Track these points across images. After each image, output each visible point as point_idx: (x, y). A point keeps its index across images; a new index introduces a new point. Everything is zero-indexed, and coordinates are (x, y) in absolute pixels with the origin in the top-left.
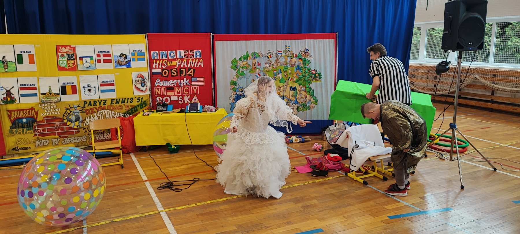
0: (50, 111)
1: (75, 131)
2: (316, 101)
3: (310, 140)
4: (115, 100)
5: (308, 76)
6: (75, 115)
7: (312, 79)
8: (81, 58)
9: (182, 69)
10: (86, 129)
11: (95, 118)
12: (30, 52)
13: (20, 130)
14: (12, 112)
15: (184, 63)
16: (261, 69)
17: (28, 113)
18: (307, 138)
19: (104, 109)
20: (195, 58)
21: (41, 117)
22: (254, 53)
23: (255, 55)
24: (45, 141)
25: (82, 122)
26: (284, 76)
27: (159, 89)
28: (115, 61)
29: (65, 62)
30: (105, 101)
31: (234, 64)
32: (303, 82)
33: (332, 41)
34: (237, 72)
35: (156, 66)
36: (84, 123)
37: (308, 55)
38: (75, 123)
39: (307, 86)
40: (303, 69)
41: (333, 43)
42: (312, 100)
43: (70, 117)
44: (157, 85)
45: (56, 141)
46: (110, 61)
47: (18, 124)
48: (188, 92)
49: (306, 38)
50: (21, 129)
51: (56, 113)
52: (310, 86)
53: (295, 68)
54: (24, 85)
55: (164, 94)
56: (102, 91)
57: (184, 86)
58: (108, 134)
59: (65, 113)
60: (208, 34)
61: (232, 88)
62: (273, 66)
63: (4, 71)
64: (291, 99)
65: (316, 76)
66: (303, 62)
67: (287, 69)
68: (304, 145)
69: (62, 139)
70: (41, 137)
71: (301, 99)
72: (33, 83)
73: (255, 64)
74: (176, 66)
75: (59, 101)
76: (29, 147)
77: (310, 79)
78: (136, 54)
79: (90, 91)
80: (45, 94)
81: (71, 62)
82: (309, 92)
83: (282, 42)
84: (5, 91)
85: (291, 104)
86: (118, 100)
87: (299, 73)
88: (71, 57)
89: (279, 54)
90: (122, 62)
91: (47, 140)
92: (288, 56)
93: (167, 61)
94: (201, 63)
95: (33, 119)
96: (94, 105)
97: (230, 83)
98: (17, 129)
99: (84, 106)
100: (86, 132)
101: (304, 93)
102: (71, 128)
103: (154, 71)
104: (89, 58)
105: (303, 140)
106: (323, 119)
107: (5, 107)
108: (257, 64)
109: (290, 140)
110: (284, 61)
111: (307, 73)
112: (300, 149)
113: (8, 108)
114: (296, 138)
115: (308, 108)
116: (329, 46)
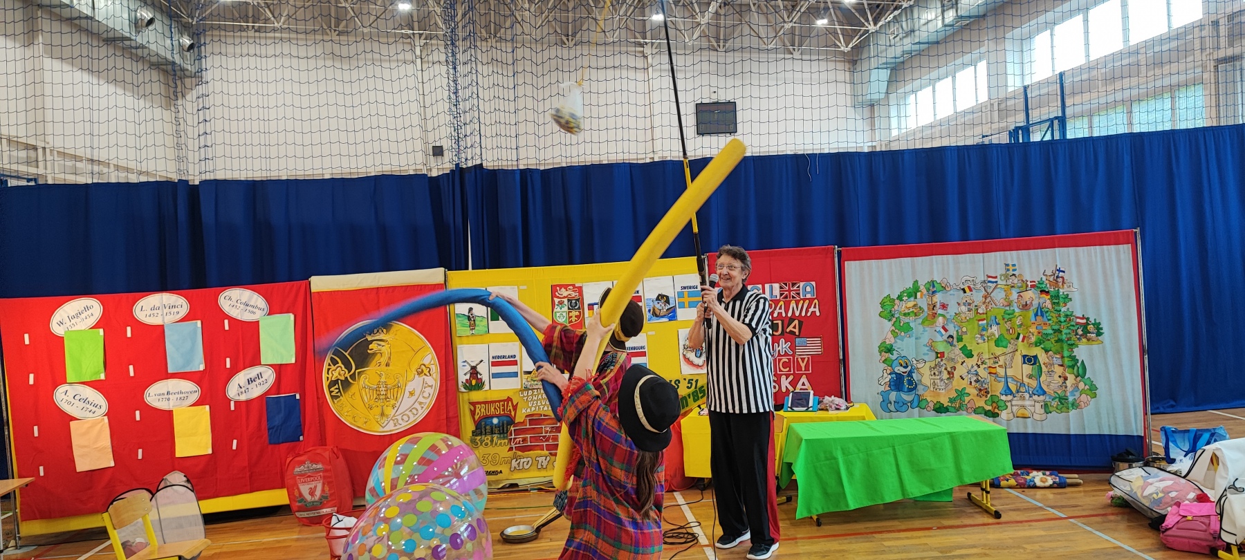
0: (537, 403)
2: (1093, 389)
3: (1081, 481)
5: (1068, 331)
7: (1078, 337)
8: (591, 306)
13: (488, 439)
14: (477, 406)
15: (780, 308)
16: (948, 316)
17: (501, 408)
18: (1073, 478)
20: (802, 297)
21: (520, 416)
22: (933, 283)
23: (932, 288)
24: (525, 460)
26: (1004, 333)
28: (647, 310)
29: (564, 314)
31: (887, 307)
32: (1055, 344)
33: (1126, 250)
34: (893, 325)
37: (1063, 282)
39: (1066, 353)
40: (1054, 315)
41: (1129, 253)
42: (1081, 386)
45: (544, 461)
47: (485, 427)
48: (788, 369)
49: (1056, 245)
50: (489, 437)
51: (545, 408)
52: (1073, 355)
53: (1031, 313)
54: (499, 357)
60: (828, 248)
61: (883, 359)
62: (977, 309)
63: (469, 332)
64: (1026, 384)
65: (1089, 330)
66: (1051, 299)
67: (1011, 316)
68: (1066, 493)
70: (519, 453)
71: (1051, 384)
72: (512, 354)
73: (934, 306)
76: (499, 471)
77: (1074, 338)
78: (686, 294)
80: (530, 373)
81: (574, 313)
82: (1072, 367)
83: (996, 256)
84: (468, 368)
85: (1027, 395)
87: (1042, 325)
88: (573, 305)
89: (989, 282)
90: (660, 310)
91: (529, 459)
92: (1013, 287)
94: (815, 307)
95: (509, 419)
97: (879, 347)
98: (483, 436)
101: (1058, 370)
105: (1063, 481)
106: (1113, 433)
107: (466, 397)
108: (938, 305)
109: (1028, 481)
110: (1004, 297)
111: (1064, 324)
112: (1052, 504)
113: (471, 398)
114: (1045, 476)
115: (1073, 405)
116: (1119, 261)
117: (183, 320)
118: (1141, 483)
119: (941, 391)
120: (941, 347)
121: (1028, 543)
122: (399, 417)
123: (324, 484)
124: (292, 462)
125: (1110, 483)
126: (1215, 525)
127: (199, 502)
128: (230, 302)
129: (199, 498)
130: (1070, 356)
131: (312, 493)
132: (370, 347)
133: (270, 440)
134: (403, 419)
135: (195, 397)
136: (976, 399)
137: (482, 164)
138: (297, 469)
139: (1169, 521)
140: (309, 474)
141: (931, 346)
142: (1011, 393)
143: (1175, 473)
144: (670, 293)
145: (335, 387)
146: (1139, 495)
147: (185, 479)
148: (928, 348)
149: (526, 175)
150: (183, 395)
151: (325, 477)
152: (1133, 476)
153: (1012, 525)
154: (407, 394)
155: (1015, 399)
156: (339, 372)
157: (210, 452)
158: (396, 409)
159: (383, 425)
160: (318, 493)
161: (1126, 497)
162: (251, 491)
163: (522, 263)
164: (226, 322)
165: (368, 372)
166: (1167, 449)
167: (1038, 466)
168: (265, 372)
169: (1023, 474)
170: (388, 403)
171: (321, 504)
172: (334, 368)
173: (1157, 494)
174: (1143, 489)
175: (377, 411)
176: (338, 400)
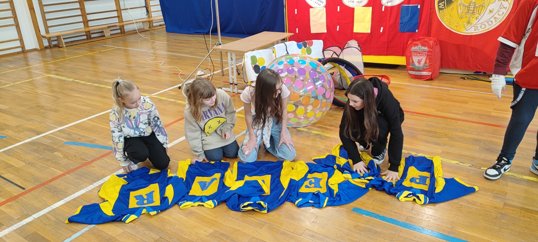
123: (426, 59)
124: (411, 44)
127: (363, 56)
133: (400, 29)
135: (366, 2)
145: (442, 3)
147: (357, 44)
150: (360, 1)
151: (428, 55)
154: (488, 11)
157: (369, 32)
159: (467, 29)
162: (387, 55)
175: (466, 20)
176: (442, 11)
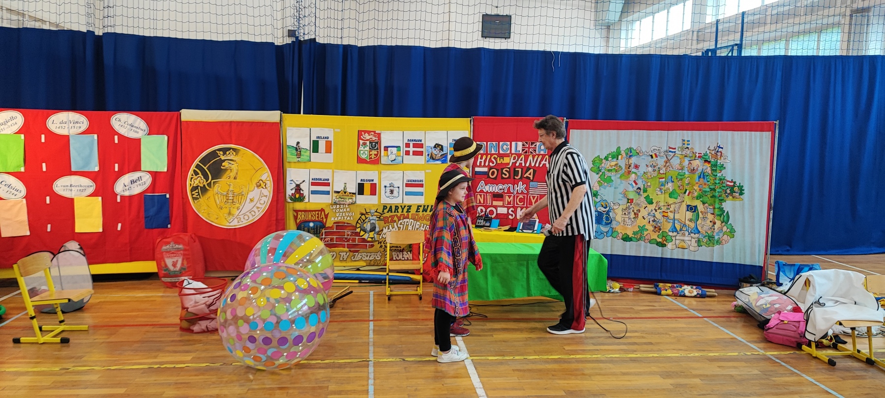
0: (342, 214)
1: (368, 244)
2: (732, 232)
3: (717, 294)
4: (423, 207)
5: (720, 190)
6: (371, 224)
7: (727, 195)
8: (386, 148)
9: (517, 169)
10: (382, 244)
11: (395, 229)
12: (328, 138)
14: (299, 213)
15: (521, 160)
16: (638, 174)
17: (316, 216)
18: (711, 291)
19: (407, 217)
20: (537, 153)
21: (330, 222)
22: (630, 150)
23: (630, 153)
25: (379, 233)
26: (677, 189)
27: (483, 196)
28: (427, 154)
29: (366, 152)
30: (410, 207)
31: (597, 164)
32: (710, 199)
33: (767, 135)
35: (481, 162)
36: (380, 235)
37: (721, 156)
38: (370, 233)
39: (717, 206)
40: (712, 178)
41: (769, 138)
42: (725, 229)
43: (365, 225)
44: (480, 189)
45: (345, 255)
46: (421, 153)
47: (304, 228)
48: (523, 203)
49: (720, 129)
51: (349, 218)
52: (722, 207)
53: (696, 176)
54: (316, 179)
55: (489, 203)
56: (408, 194)
57: (517, 193)
58: (409, 253)
59: (359, 219)
62: (659, 170)
63: (296, 160)
64: (687, 225)
65: (735, 190)
66: (711, 167)
67: (682, 177)
68: (705, 301)
69: (351, 254)
71: (705, 227)
72: (327, 178)
73: (630, 166)
74: (508, 164)
75: (353, 203)
77: (724, 195)
79: (392, 192)
80: (338, 192)
81: (374, 152)
82: (720, 216)
83: (676, 134)
84: (294, 186)
85: (687, 233)
86: (426, 207)
87: (703, 184)
88: (374, 146)
89: (670, 151)
90: (436, 155)
91: (334, 253)
92: (686, 156)
93: (496, 156)
95: (321, 224)
96: (395, 212)
99: (383, 212)
100: (381, 247)
101: (710, 217)
102: (364, 240)
103: (477, 169)
104: (396, 148)
105: (704, 293)
106: (743, 263)
107: (291, 206)
108: (633, 166)
109: (680, 292)
110: (679, 163)
111: (718, 185)
112: (695, 308)
113: (295, 207)
114: (692, 289)
115: (717, 242)
116: (761, 143)
117: (83, 133)
118: (756, 297)
119: (628, 226)
120: (631, 196)
121: (673, 332)
122: (242, 217)
123: (183, 259)
124: (160, 242)
125: (735, 296)
126: (802, 328)
127: (90, 266)
128: (119, 123)
129: (90, 262)
130: (719, 208)
131: (174, 265)
132: (223, 164)
133: (146, 225)
134: (244, 218)
135: (91, 190)
136: (652, 233)
137: (315, 39)
138: (164, 248)
139: (772, 324)
140: (173, 252)
141: (625, 195)
142: (676, 231)
143: (780, 292)
144: (444, 144)
145: (196, 191)
146: (754, 305)
147: (79, 247)
148: (622, 195)
149: (347, 49)
150: (82, 188)
151: (184, 255)
152: (751, 292)
153: (665, 319)
154: (248, 200)
155: (679, 235)
156: (199, 181)
157: (101, 230)
158: (240, 210)
159: (230, 221)
160: (179, 265)
161: (745, 306)
162: (131, 261)
163: (339, 113)
164: (116, 137)
165: (220, 182)
166: (778, 276)
167: (688, 282)
168: (144, 176)
169: (677, 287)
170: (234, 206)
171: (181, 273)
172: (196, 177)
173: (766, 305)
174: (757, 301)
175: (226, 211)
176: (197, 200)
